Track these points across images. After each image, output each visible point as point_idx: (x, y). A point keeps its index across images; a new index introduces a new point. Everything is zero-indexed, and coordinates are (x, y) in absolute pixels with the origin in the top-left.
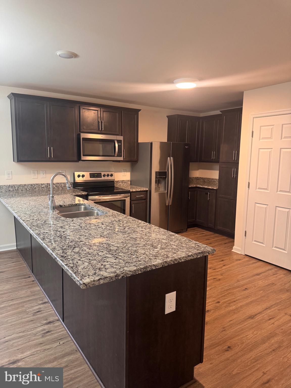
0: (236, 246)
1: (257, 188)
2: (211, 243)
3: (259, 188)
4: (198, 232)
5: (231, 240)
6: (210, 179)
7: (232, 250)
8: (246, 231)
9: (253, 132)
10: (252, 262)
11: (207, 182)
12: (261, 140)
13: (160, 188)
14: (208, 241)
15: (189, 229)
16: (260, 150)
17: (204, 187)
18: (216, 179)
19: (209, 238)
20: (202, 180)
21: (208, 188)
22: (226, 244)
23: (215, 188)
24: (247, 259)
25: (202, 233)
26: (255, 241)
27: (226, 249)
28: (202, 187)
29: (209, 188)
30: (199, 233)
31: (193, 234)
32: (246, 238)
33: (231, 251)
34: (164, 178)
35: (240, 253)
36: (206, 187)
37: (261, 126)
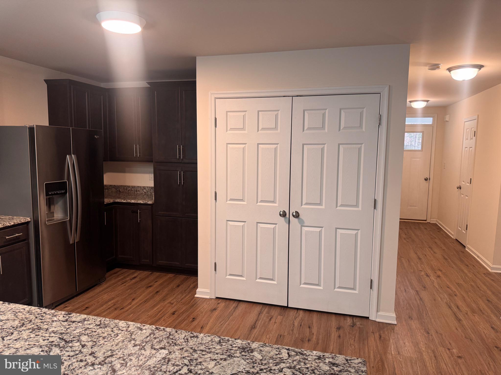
0: (201, 288)
1: (228, 199)
2: (157, 292)
3: (231, 200)
4: (125, 278)
5: (193, 278)
6: (129, 187)
7: (196, 296)
8: (215, 264)
9: (216, 119)
10: (232, 308)
11: (123, 192)
12: (228, 132)
13: (53, 213)
14: (150, 289)
15: (108, 274)
16: (229, 145)
17: (129, 201)
18: (139, 187)
19: (149, 283)
20: (114, 190)
21: (137, 203)
22: (180, 287)
23: (150, 202)
24: (223, 304)
25: (133, 276)
26: (231, 275)
27: (185, 296)
28: (125, 201)
29: (139, 202)
30: (127, 279)
31: (119, 283)
32: (216, 273)
33: (194, 297)
34: (62, 193)
35: (208, 297)
36: (133, 201)
37: (227, 112)
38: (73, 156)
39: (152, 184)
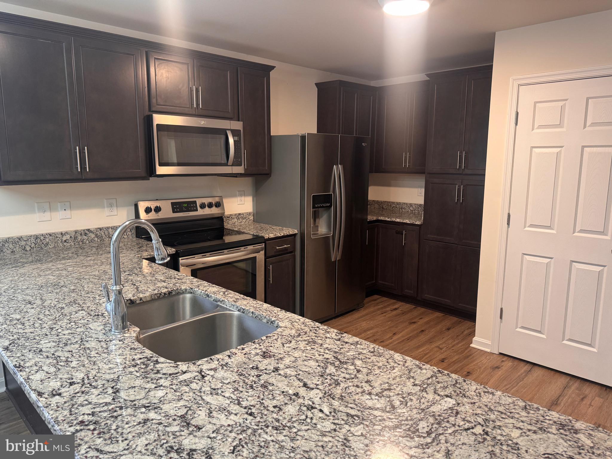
0: (478, 337)
1: (528, 225)
2: (422, 331)
3: (532, 226)
4: (385, 307)
5: (469, 323)
6: (393, 203)
7: (472, 345)
8: (502, 309)
9: (517, 114)
10: (522, 371)
11: (386, 209)
12: (536, 131)
13: (318, 226)
14: (414, 326)
15: (367, 300)
16: (534, 149)
17: (394, 219)
18: (405, 203)
19: (412, 319)
20: (376, 206)
21: (402, 223)
22: (450, 331)
23: (418, 223)
24: (509, 364)
25: (394, 307)
26: (523, 328)
27: (458, 344)
28: (389, 220)
29: (405, 221)
30: (388, 309)
31: (379, 312)
32: (501, 322)
33: (469, 346)
34: (327, 207)
35: (489, 350)
36: (398, 220)
37: (536, 103)
38: (340, 166)
39: (421, 201)
